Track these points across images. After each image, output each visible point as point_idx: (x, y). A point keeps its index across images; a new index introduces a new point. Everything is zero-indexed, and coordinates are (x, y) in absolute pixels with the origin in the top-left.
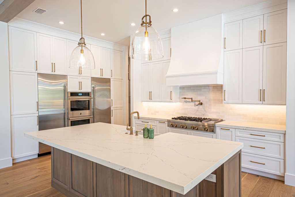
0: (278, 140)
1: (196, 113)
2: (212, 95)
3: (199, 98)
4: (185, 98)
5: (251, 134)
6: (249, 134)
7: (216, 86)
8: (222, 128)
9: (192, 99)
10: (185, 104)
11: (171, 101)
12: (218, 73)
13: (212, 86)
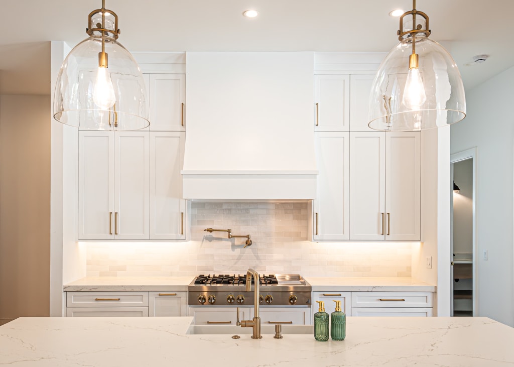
0: (424, 304)
1: (235, 263)
2: (274, 223)
3: (243, 230)
4: (210, 230)
5: (380, 300)
6: (378, 300)
7: (282, 204)
8: (326, 293)
9: (229, 231)
10: (206, 243)
11: (183, 237)
12: (318, 176)
13: (273, 203)
